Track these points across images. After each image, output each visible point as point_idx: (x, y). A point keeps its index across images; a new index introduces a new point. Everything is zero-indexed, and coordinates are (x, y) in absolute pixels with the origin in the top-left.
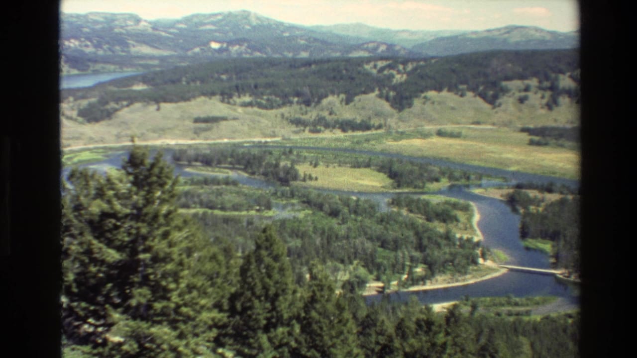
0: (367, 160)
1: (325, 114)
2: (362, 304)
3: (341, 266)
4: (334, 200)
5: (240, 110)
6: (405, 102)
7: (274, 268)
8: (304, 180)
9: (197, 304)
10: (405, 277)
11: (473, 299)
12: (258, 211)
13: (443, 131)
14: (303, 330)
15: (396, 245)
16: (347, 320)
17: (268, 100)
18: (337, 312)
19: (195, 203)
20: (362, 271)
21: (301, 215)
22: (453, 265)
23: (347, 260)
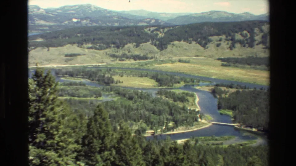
0: (146, 74)
1: (127, 52)
2: (144, 140)
3: (134, 123)
4: (130, 92)
5: (86, 50)
6: (163, 46)
7: (103, 124)
8: (117, 83)
9: (67, 141)
10: (164, 127)
11: (196, 138)
12: (95, 97)
13: (181, 60)
14: (117, 153)
15: (160, 113)
16: (137, 148)
17: (99, 46)
18: (133, 144)
19: (66, 94)
20: (144, 125)
21: (115, 99)
22: (187, 122)
23: (137, 120)
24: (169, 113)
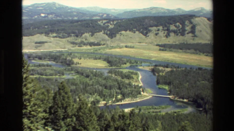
0: (99, 57)
1: (84, 40)
2: (98, 109)
3: (90, 96)
4: (87, 72)
5: (52, 39)
6: (113, 35)
7: (65, 97)
8: (76, 64)
9: (37, 111)
10: (114, 99)
11: (140, 107)
12: (59, 76)
13: (127, 45)
14: (77, 120)
15: (111, 88)
16: (93, 116)
17: (62, 35)
18: (89, 113)
19: (36, 73)
20: (98, 97)
21: (75, 77)
22: (132, 95)
23: (92, 93)
24: (117, 88)
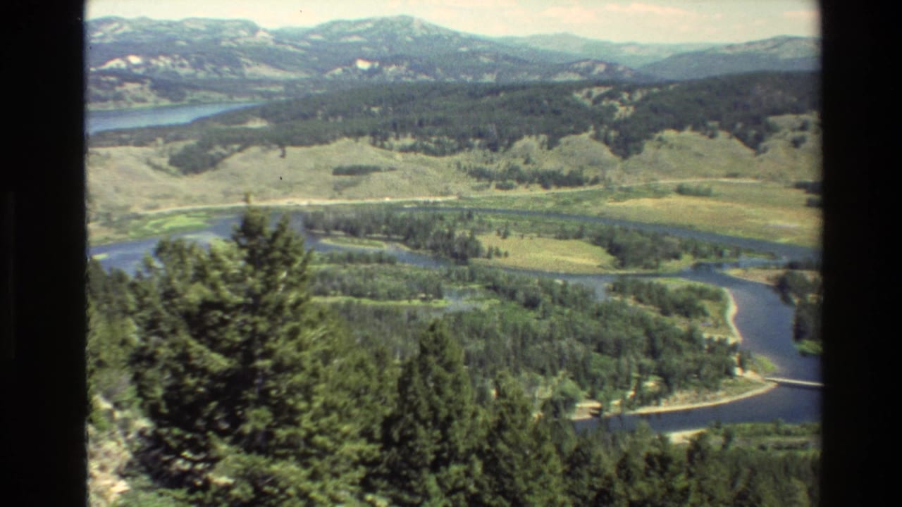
0: (577, 229)
1: (519, 162)
2: (570, 432)
3: (541, 378)
4: (530, 285)
5: (399, 156)
6: (631, 145)
7: (445, 381)
8: (489, 257)
9: (337, 431)
10: (631, 393)
11: (728, 426)
12: (423, 299)
13: (685, 186)
14: (486, 469)
15: (618, 349)
16: (549, 455)
17: (438, 143)
18: (535, 444)
19: (334, 288)
20: (570, 386)
21: (484, 306)
22: (699, 377)
23: (549, 370)
24: (644, 348)
